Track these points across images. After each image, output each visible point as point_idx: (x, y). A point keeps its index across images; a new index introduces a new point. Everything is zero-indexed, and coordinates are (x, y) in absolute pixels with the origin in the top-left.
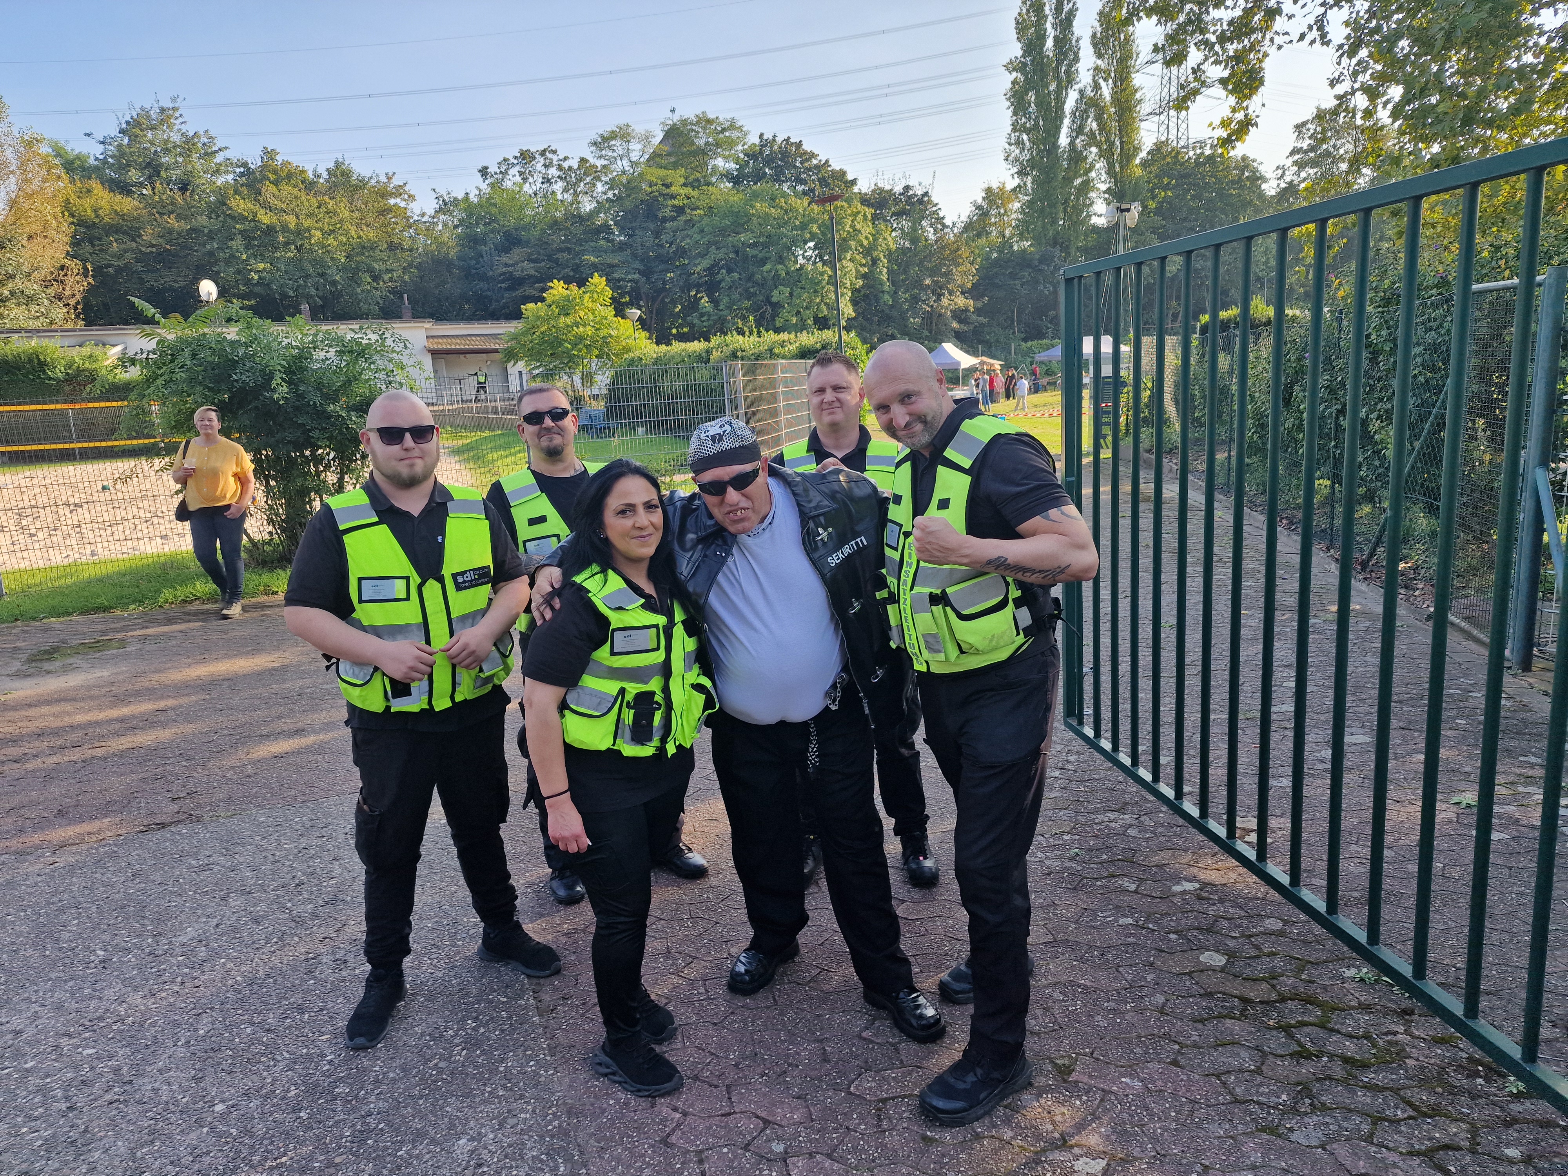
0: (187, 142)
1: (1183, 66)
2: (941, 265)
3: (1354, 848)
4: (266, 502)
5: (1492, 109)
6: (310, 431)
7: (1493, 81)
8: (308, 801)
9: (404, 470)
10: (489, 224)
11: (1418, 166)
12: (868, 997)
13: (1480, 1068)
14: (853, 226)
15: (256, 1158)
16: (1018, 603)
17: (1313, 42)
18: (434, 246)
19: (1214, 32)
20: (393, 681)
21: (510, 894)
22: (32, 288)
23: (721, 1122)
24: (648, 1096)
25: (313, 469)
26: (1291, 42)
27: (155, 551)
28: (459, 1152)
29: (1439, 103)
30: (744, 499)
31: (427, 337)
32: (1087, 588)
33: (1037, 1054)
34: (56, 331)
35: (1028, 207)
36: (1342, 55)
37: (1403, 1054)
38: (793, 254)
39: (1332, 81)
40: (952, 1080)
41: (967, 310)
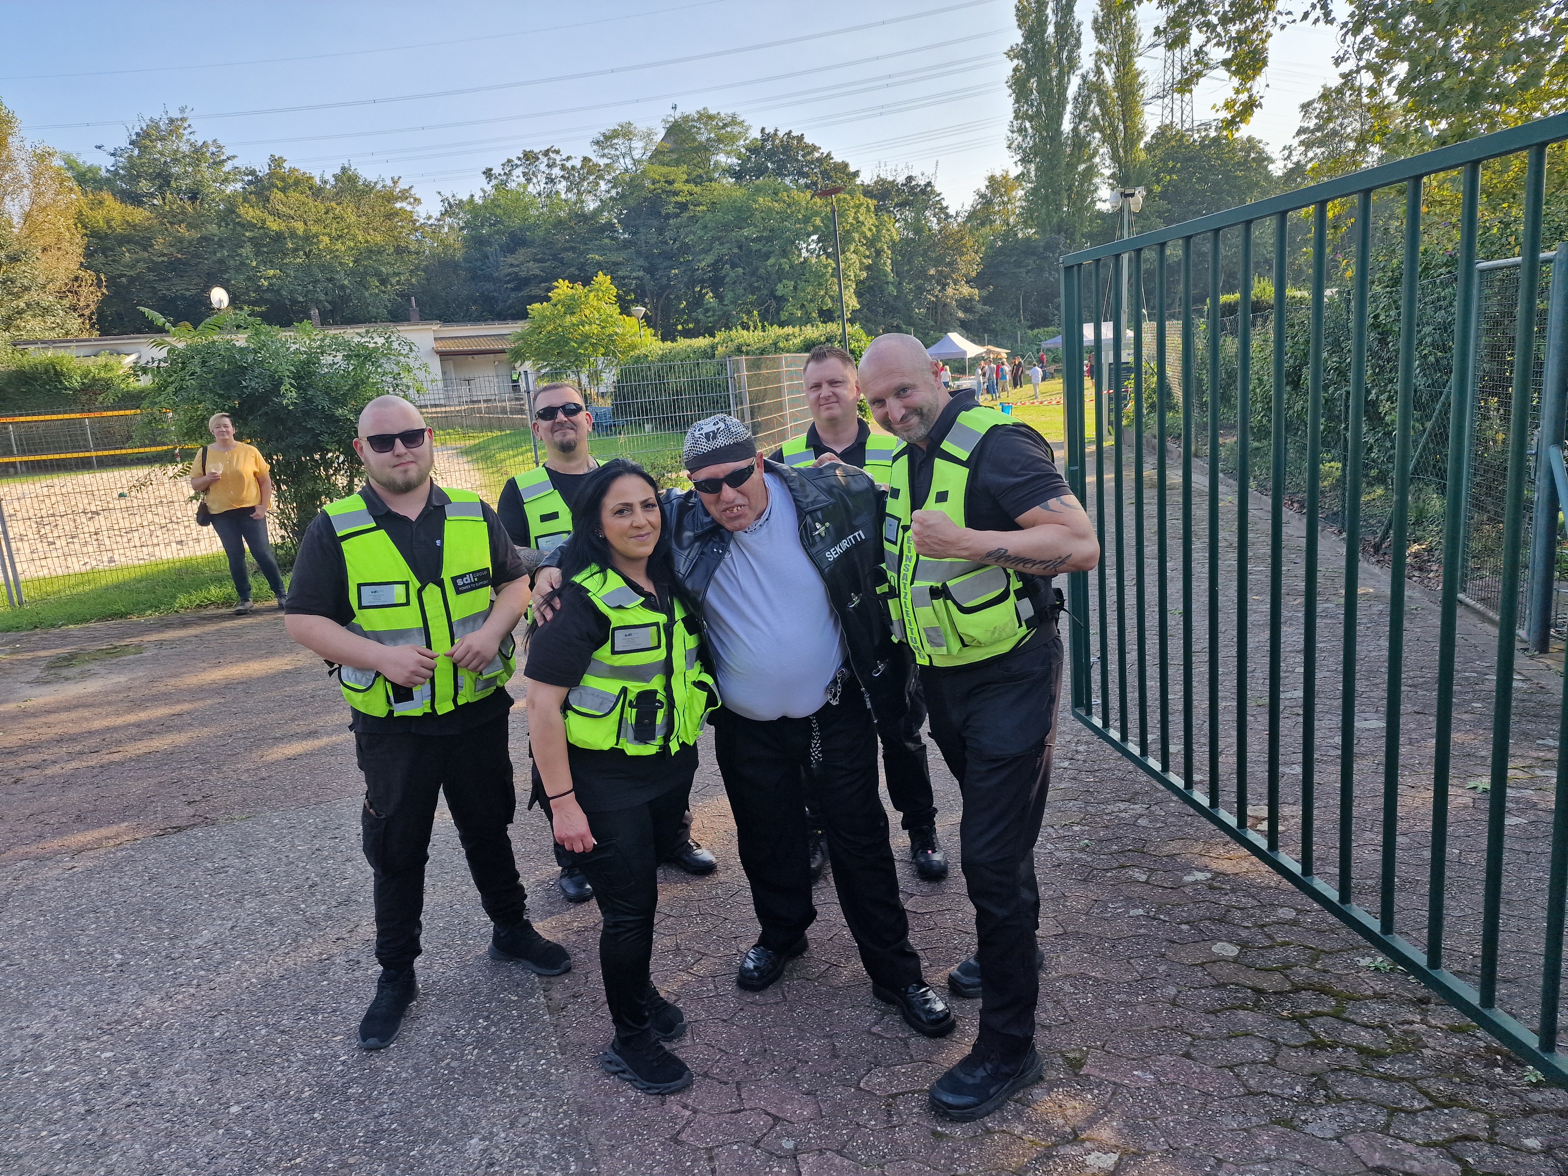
0: (196, 151)
1: (1187, 49)
2: (945, 255)
3: (1368, 835)
4: (278, 507)
5: (1499, 84)
6: (319, 435)
7: (1499, 56)
8: (322, 802)
9: (398, 476)
10: (494, 225)
11: (1424, 144)
12: (877, 993)
13: (1499, 1057)
14: (856, 218)
15: (271, 1159)
16: (1020, 595)
17: (1317, 20)
18: (440, 248)
19: (1216, 14)
20: (394, 686)
21: (520, 893)
22: (48, 299)
23: (731, 1118)
24: (658, 1094)
25: (323, 473)
26: (1294, 21)
27: (170, 556)
28: (470, 1151)
29: (1445, 78)
30: (740, 496)
31: (435, 339)
33: (1048, 1048)
34: (71, 341)
35: (1031, 195)
36: (1347, 33)
37: (1420, 1043)
38: (797, 247)
39: (1337, 60)
40: (961, 1075)
41: (971, 299)
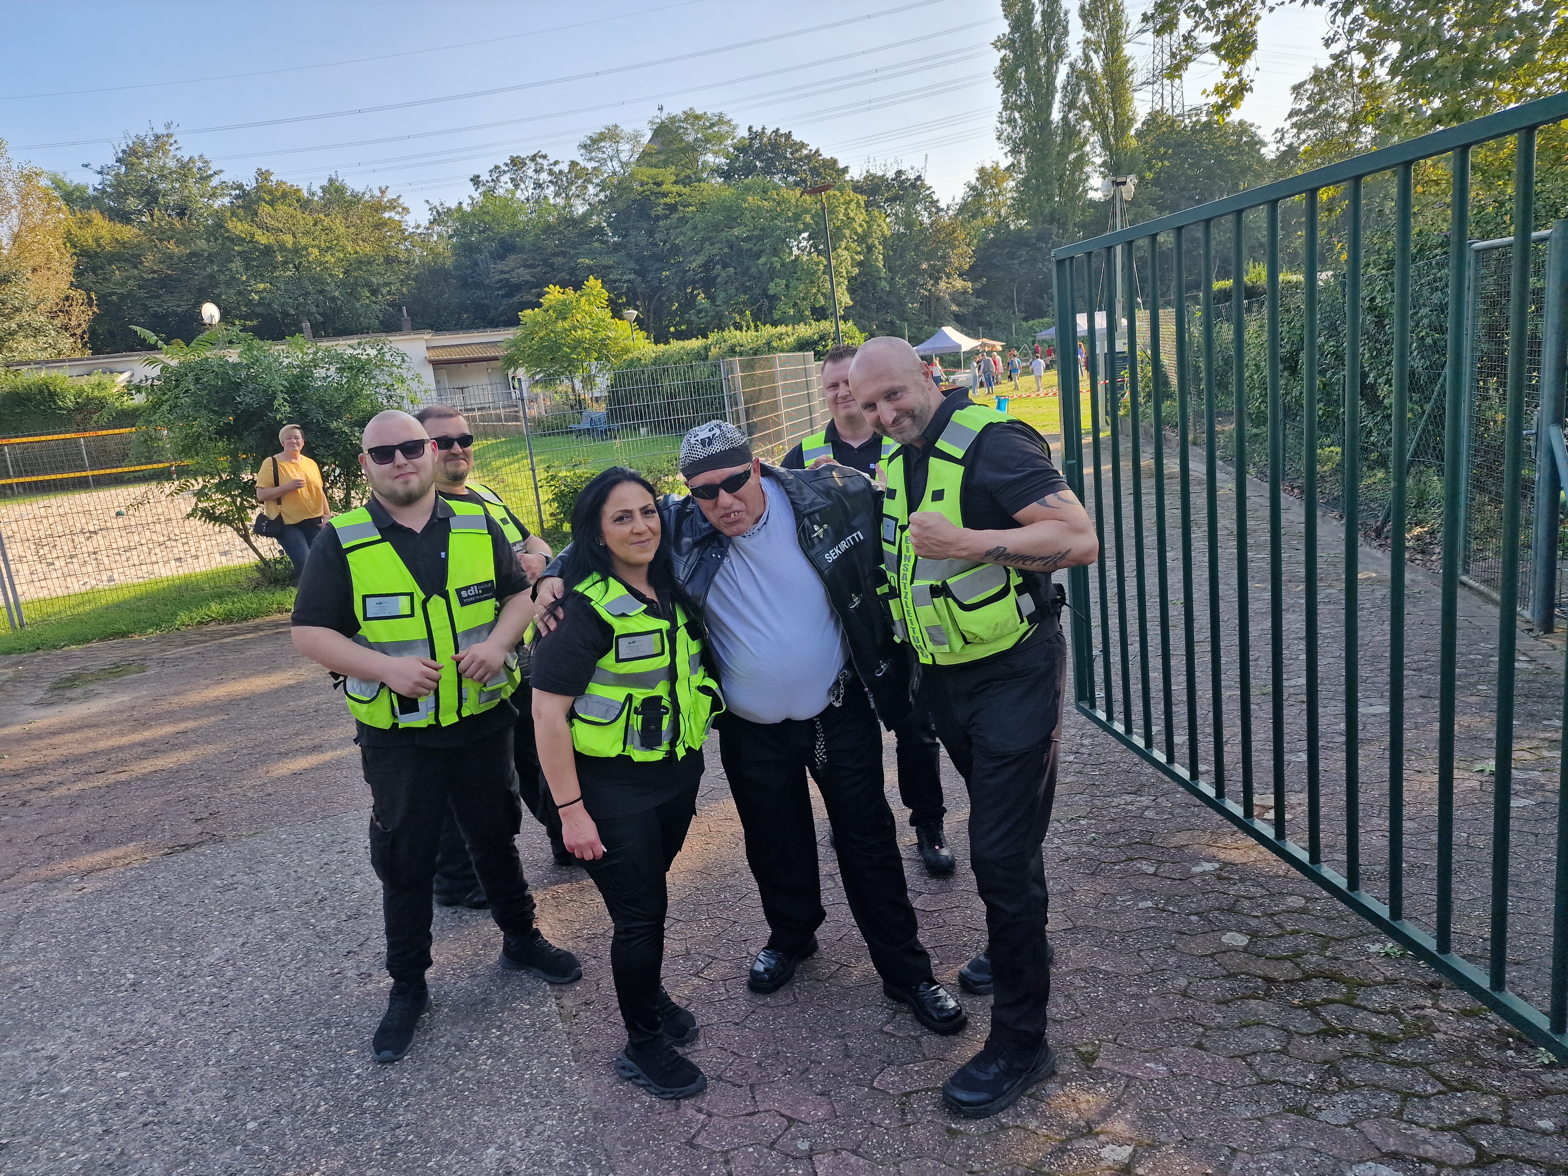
0: (183, 167)
1: (1175, 33)
2: (937, 249)
3: (1375, 821)
5: (1493, 61)
6: (315, 449)
7: (1493, 31)
8: (329, 817)
9: (399, 487)
10: (483, 232)
11: (1419, 123)
12: (888, 992)
13: (1511, 1040)
14: (846, 215)
15: (289, 1174)
16: (1020, 590)
18: (430, 257)
20: (399, 697)
22: (39, 320)
23: (746, 1121)
24: (673, 1098)
26: (1282, 3)
27: (169, 574)
28: (487, 1161)
29: (1438, 57)
30: (737, 501)
31: (428, 348)
32: (1093, 570)
33: (1060, 1042)
34: (63, 361)
35: (1022, 185)
36: (1336, 14)
37: (1432, 1028)
38: (788, 246)
39: (1327, 41)
40: (974, 1071)
41: (965, 292)
